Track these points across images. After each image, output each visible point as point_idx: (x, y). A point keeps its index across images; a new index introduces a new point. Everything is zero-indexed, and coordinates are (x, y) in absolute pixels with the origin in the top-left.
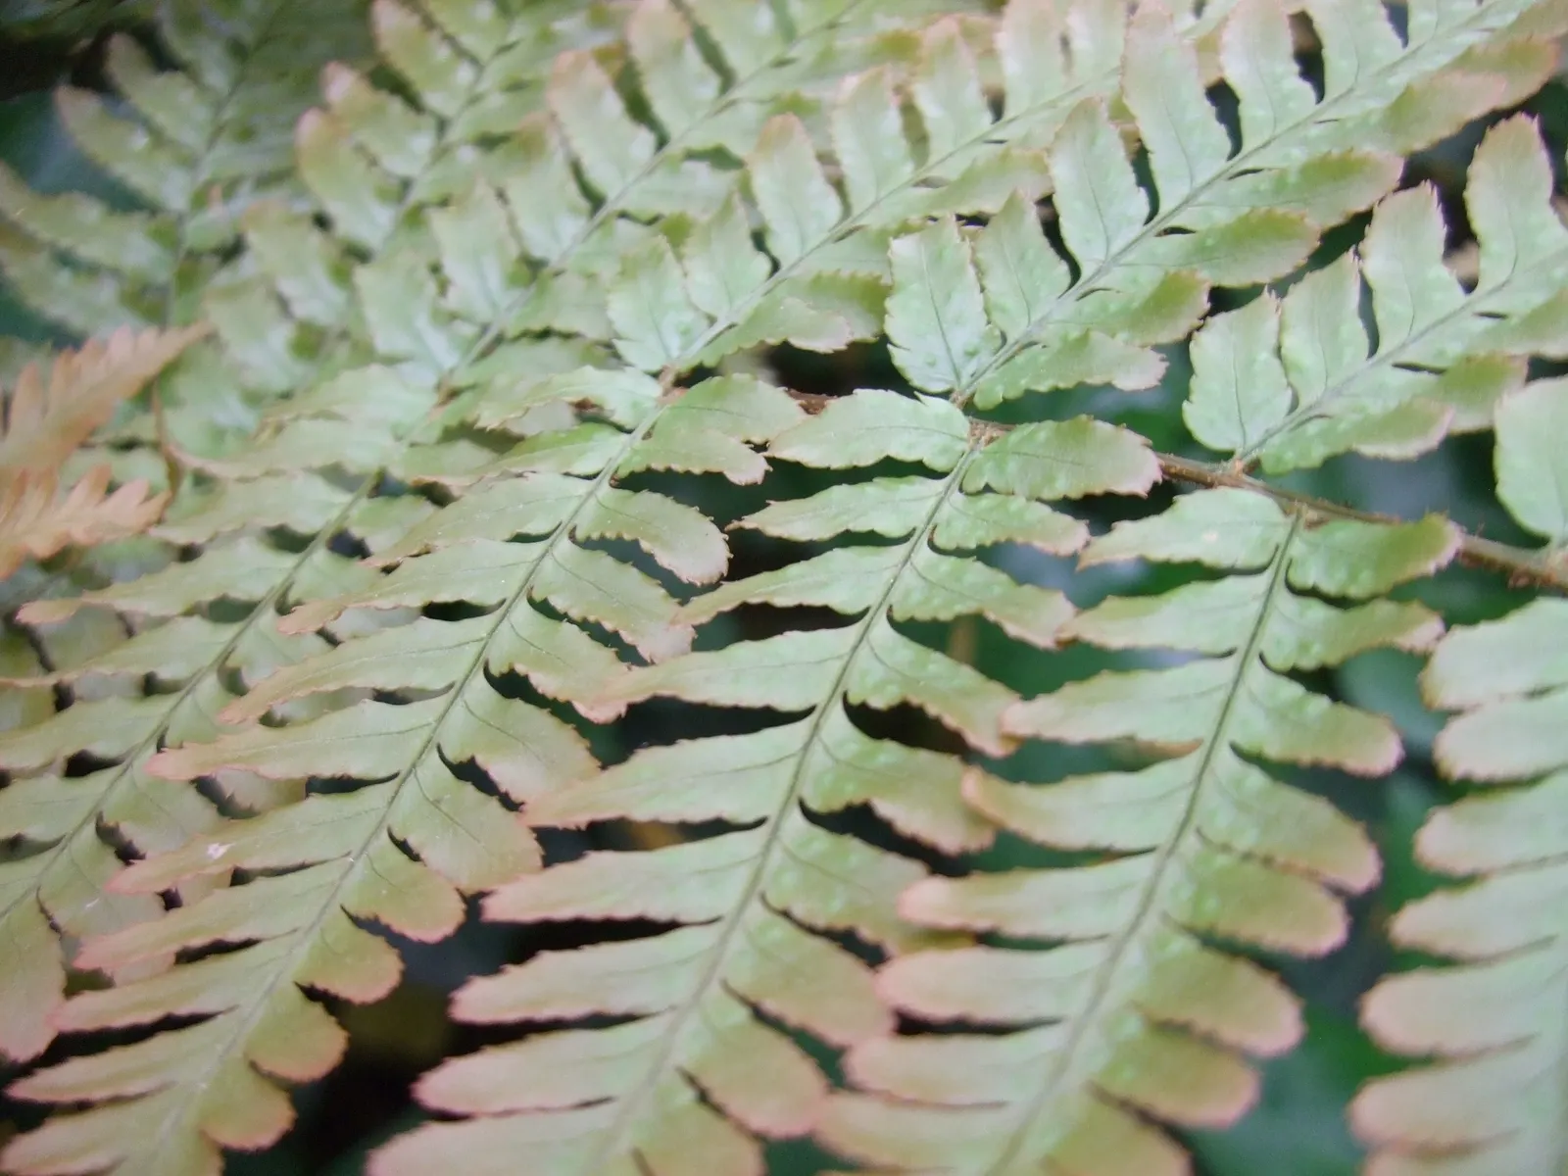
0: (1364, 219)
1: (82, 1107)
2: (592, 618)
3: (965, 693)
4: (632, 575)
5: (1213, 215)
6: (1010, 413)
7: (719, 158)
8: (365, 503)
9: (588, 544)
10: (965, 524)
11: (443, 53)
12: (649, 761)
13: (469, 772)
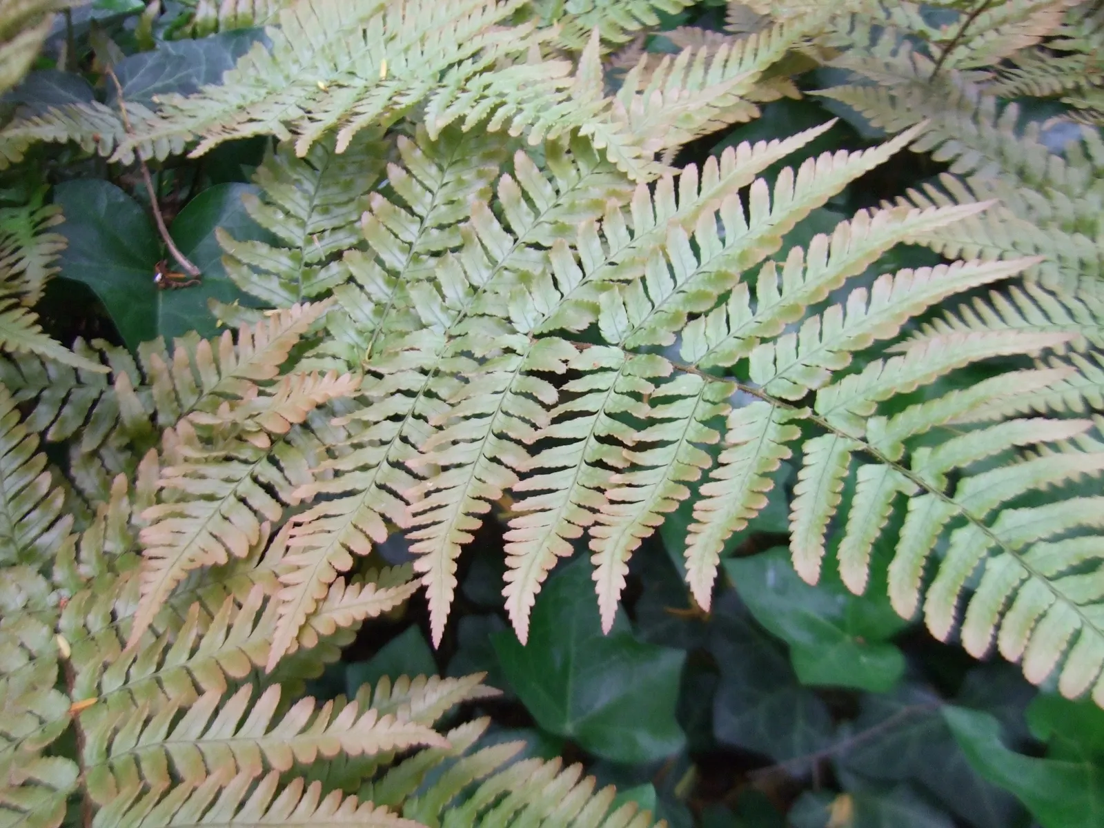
0: (730, 292)
1: (422, 540)
2: (522, 416)
3: (624, 431)
4: (531, 402)
5: (691, 288)
6: (636, 351)
7: (538, 246)
8: (431, 379)
9: (516, 394)
10: (624, 385)
11: (419, 188)
12: (546, 453)
13: (494, 460)
